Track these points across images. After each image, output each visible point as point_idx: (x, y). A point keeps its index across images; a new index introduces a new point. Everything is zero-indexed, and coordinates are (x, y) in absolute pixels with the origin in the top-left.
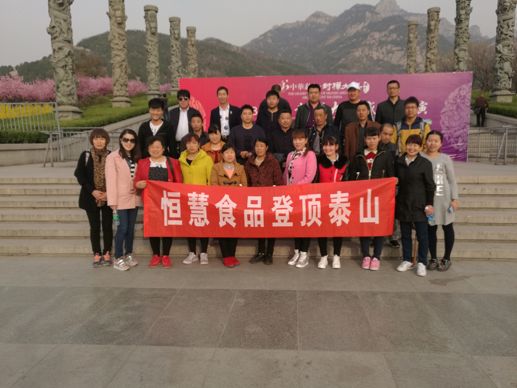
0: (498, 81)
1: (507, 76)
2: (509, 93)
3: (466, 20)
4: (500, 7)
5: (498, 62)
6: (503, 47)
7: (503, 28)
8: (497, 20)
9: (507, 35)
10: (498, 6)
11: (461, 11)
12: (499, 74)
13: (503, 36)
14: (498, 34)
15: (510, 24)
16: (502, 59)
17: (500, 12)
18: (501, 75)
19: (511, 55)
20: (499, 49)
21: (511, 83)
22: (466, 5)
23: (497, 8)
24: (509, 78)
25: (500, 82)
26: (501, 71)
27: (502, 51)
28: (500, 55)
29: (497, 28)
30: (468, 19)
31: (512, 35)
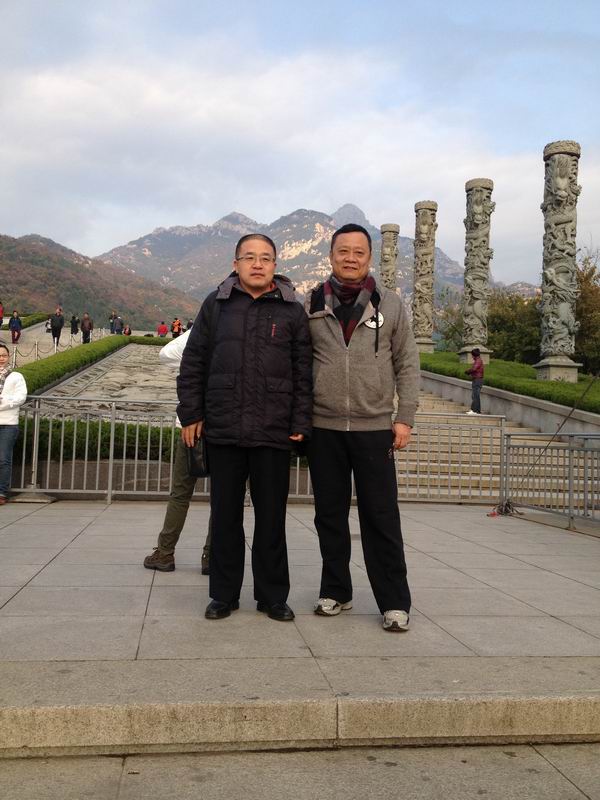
0: (551, 337)
1: (566, 330)
2: (571, 362)
3: (485, 226)
4: (550, 198)
5: (548, 302)
6: (557, 273)
7: (555, 238)
8: (543, 223)
9: (563, 251)
10: (546, 197)
11: (475, 207)
12: (551, 324)
13: (557, 253)
14: (546, 248)
15: (569, 232)
16: (557, 298)
17: (549, 207)
18: (555, 326)
19: (572, 290)
20: (549, 276)
21: (573, 344)
22: (484, 197)
23: (542, 200)
24: (570, 334)
25: (553, 340)
26: (554, 319)
27: (555, 282)
28: (552, 288)
29: (544, 238)
30: (487, 223)
31: (571, 253)
